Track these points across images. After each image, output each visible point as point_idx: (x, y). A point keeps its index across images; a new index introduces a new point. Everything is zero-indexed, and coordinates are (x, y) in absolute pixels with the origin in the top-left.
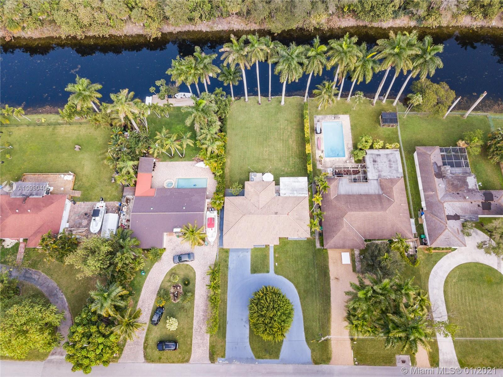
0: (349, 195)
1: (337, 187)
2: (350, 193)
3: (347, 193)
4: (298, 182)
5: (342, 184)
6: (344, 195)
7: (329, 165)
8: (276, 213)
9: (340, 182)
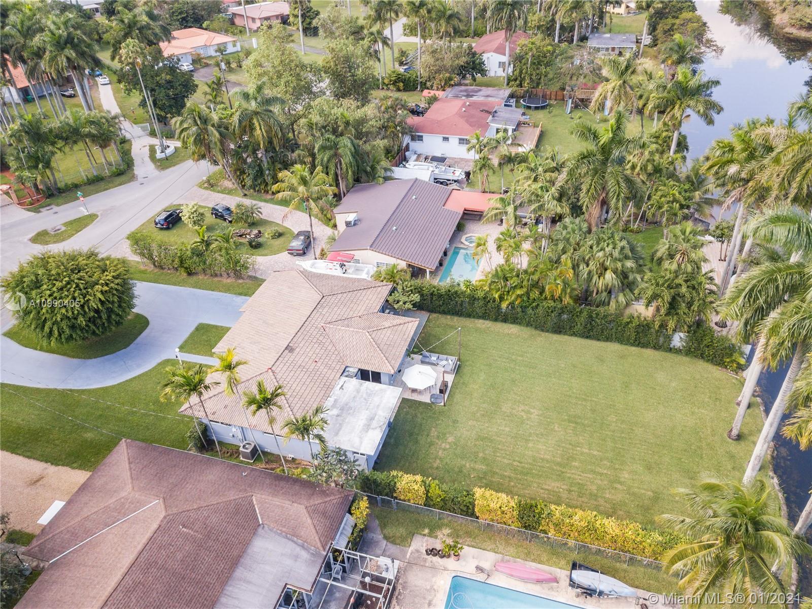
0: (235, 563)
1: (292, 534)
2: (239, 572)
3: (245, 560)
4: (367, 427)
5: (296, 558)
6: (245, 545)
7: (416, 579)
8: (289, 348)
9: (304, 555)
